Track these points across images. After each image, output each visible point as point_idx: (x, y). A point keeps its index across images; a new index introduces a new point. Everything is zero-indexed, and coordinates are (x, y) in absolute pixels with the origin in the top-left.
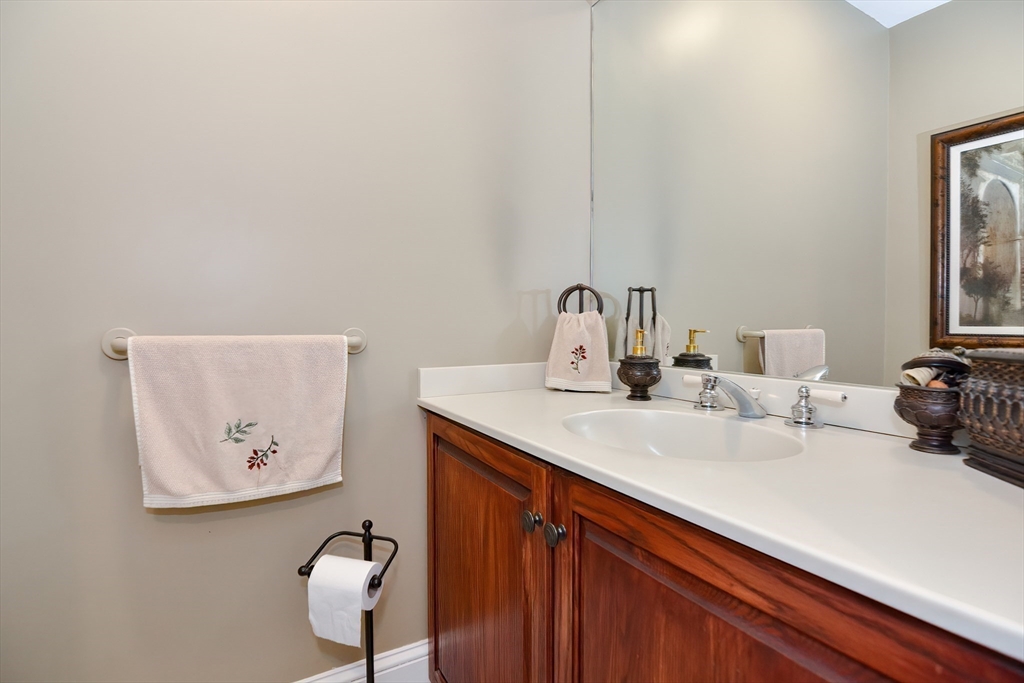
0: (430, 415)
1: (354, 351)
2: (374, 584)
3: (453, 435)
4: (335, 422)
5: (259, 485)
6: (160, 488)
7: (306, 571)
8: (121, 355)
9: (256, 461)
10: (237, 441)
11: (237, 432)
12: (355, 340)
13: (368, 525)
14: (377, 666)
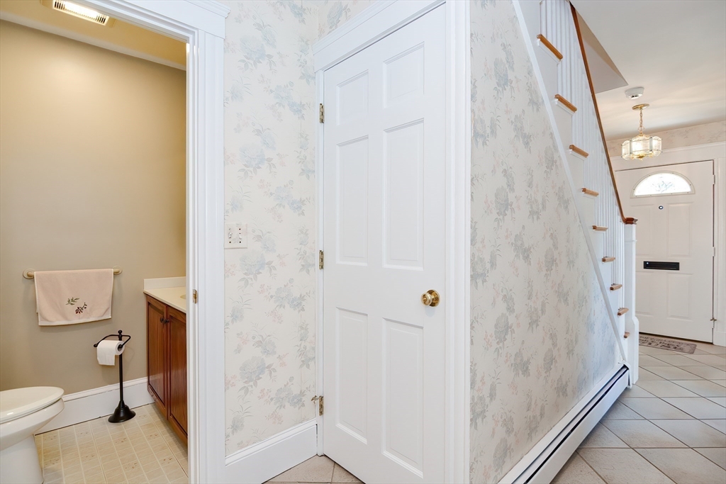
0: (147, 295)
1: (116, 274)
2: (120, 347)
3: (152, 302)
4: (109, 298)
5: (79, 319)
6: (45, 319)
7: (96, 346)
8: (31, 278)
9: (79, 311)
10: (72, 304)
11: (72, 301)
12: (117, 270)
13: (120, 332)
14: (124, 385)
